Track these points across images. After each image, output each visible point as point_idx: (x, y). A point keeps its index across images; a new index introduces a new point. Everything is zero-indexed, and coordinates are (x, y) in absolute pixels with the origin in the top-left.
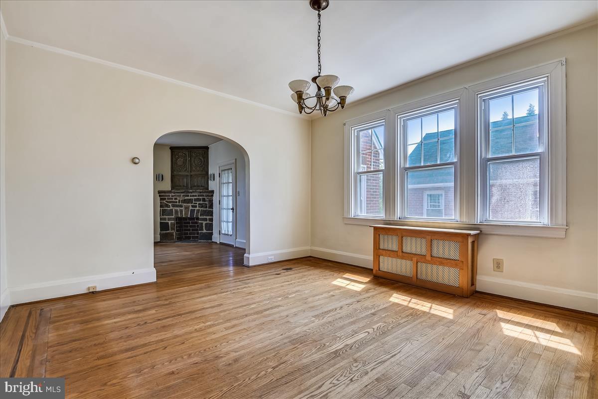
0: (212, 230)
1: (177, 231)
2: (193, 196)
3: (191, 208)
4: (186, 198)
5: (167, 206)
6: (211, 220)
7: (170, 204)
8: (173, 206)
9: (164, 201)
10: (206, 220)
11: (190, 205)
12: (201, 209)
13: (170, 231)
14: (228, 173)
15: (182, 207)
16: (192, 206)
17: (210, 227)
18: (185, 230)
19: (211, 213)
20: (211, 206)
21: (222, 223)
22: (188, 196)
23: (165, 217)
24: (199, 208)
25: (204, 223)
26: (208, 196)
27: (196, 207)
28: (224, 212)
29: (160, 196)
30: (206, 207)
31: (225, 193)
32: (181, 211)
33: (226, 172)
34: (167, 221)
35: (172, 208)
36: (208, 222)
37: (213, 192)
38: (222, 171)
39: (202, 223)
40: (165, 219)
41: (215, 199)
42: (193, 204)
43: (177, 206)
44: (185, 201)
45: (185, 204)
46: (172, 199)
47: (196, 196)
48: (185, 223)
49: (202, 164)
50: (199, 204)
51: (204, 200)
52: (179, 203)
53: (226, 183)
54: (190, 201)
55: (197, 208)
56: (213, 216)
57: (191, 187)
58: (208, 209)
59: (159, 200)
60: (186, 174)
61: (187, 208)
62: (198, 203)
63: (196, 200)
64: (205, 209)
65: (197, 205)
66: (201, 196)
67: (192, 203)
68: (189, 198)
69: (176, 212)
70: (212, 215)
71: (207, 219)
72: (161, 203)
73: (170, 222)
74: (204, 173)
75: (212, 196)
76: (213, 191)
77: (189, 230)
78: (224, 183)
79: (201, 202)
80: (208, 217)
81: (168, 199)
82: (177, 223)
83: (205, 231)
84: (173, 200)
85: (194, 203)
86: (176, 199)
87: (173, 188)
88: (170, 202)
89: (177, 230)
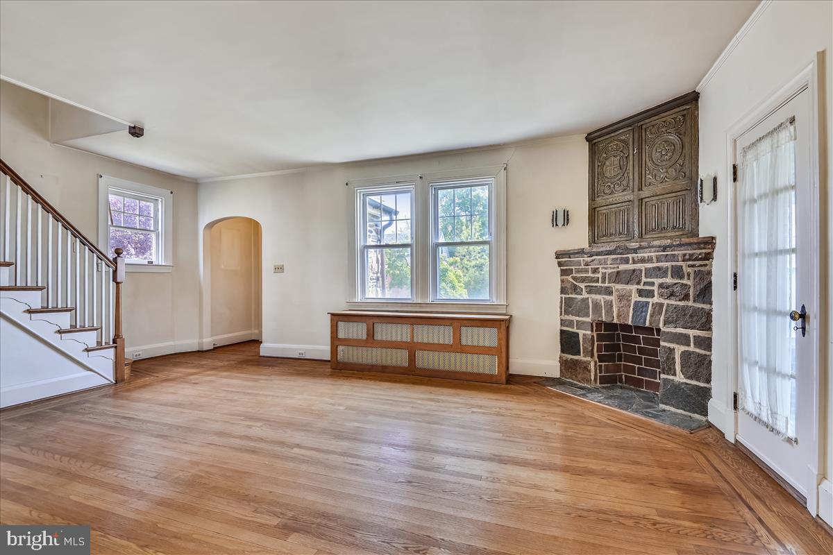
0: (708, 381)
1: (601, 358)
2: (643, 261)
3: (635, 298)
4: (623, 267)
5: (575, 289)
6: (706, 343)
7: (582, 286)
8: (591, 290)
9: (569, 278)
10: (684, 340)
11: (634, 288)
12: (666, 302)
13: (581, 357)
14: (775, 149)
15: (610, 293)
16: (641, 293)
17: (700, 366)
18: (628, 359)
19: (705, 321)
20: (705, 293)
21: (746, 367)
22: (626, 261)
23: (571, 317)
24: (662, 300)
25: (679, 349)
26: (691, 258)
27: (650, 294)
28: (755, 326)
29: (560, 264)
30: (686, 297)
31: (757, 239)
32: (609, 305)
33: (765, 145)
34: (575, 330)
35: (585, 295)
36: (692, 348)
37: (710, 242)
38: (746, 150)
39: (672, 351)
40: (570, 323)
41: (720, 270)
42: (641, 287)
43: (599, 291)
44: (618, 277)
45: (619, 286)
46: (587, 271)
47: (650, 260)
48: (626, 338)
49: (676, 156)
50: (661, 286)
51: (678, 272)
52: (604, 281)
53: (766, 195)
54: (633, 277)
55: (656, 299)
56: (710, 329)
57: (641, 236)
58: (690, 303)
59: (559, 274)
60: (627, 198)
61: (623, 297)
62: (657, 281)
63: (649, 273)
64: (682, 303)
65: (655, 288)
66: (667, 258)
67: (638, 283)
68: (630, 267)
69: (597, 306)
70: (707, 326)
71: (687, 337)
72: (562, 281)
73: (581, 333)
74: (683, 183)
75: (708, 257)
76: (713, 238)
77: (638, 361)
78: (754, 201)
79: (669, 280)
80: (692, 333)
81: (578, 271)
82: (600, 338)
83: (680, 378)
84: (590, 275)
85: (645, 284)
86: (595, 271)
87: (593, 241)
88: (583, 280)
89: (599, 356)
